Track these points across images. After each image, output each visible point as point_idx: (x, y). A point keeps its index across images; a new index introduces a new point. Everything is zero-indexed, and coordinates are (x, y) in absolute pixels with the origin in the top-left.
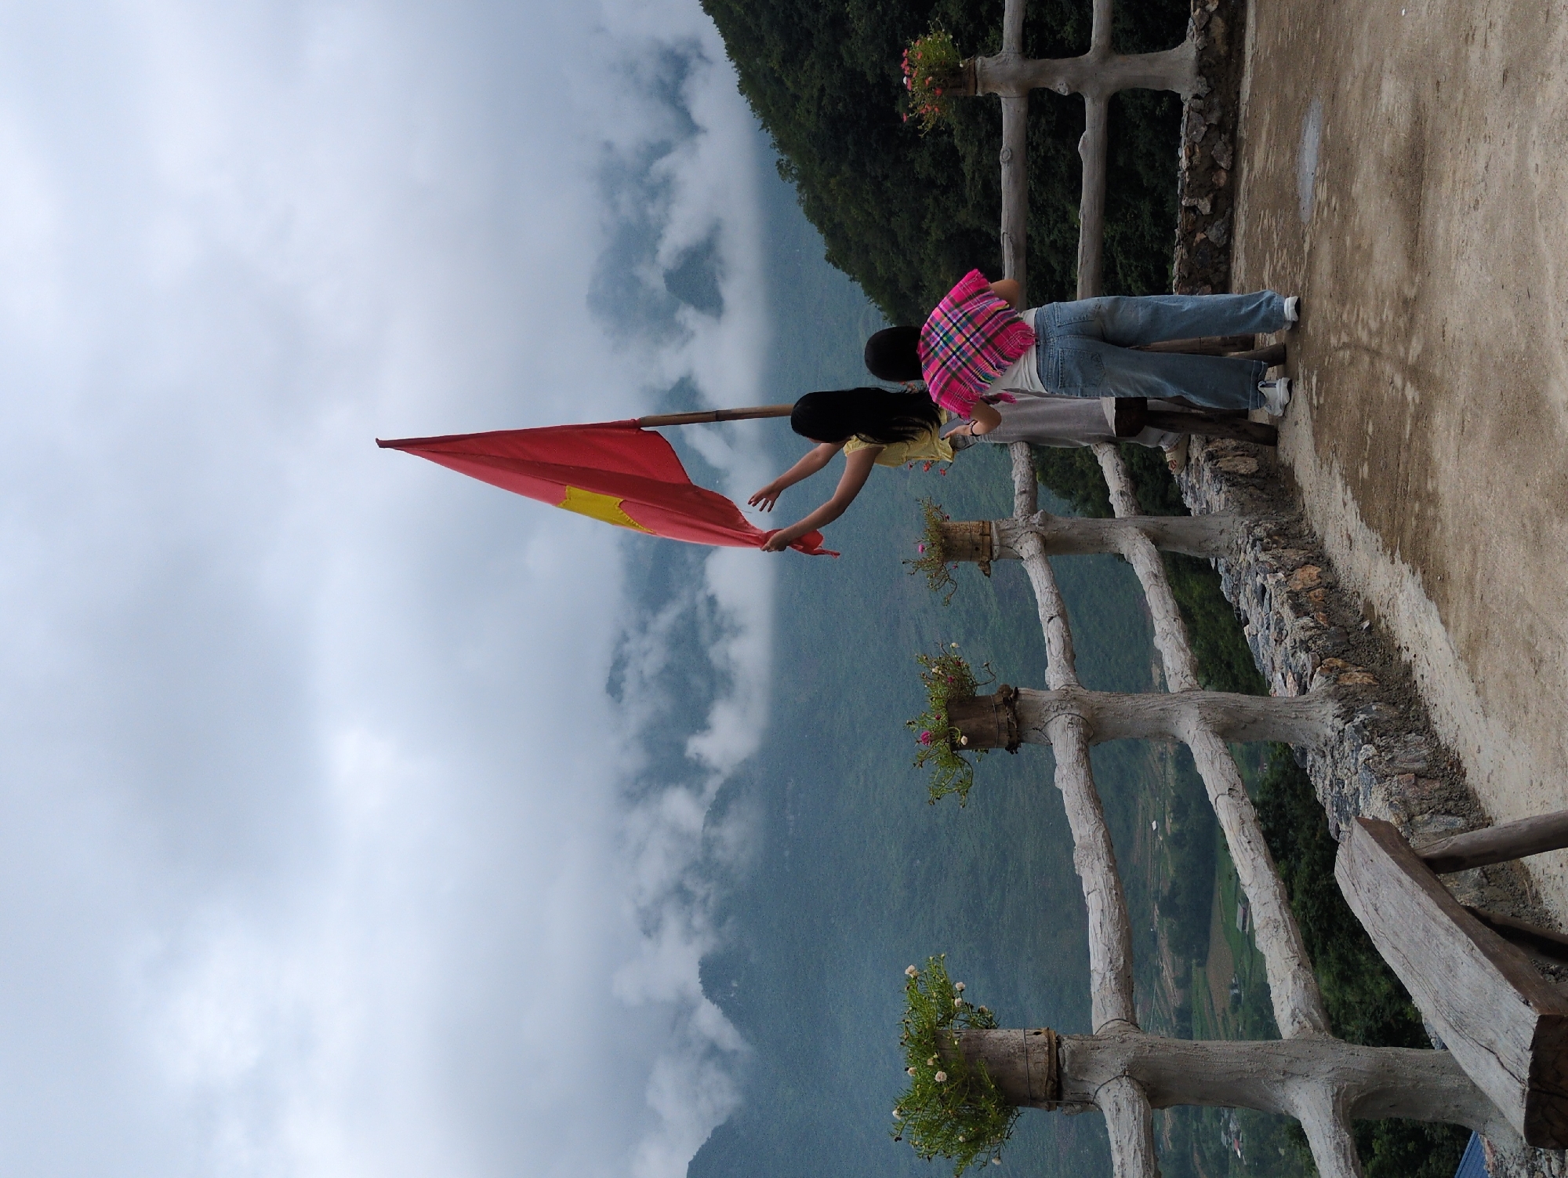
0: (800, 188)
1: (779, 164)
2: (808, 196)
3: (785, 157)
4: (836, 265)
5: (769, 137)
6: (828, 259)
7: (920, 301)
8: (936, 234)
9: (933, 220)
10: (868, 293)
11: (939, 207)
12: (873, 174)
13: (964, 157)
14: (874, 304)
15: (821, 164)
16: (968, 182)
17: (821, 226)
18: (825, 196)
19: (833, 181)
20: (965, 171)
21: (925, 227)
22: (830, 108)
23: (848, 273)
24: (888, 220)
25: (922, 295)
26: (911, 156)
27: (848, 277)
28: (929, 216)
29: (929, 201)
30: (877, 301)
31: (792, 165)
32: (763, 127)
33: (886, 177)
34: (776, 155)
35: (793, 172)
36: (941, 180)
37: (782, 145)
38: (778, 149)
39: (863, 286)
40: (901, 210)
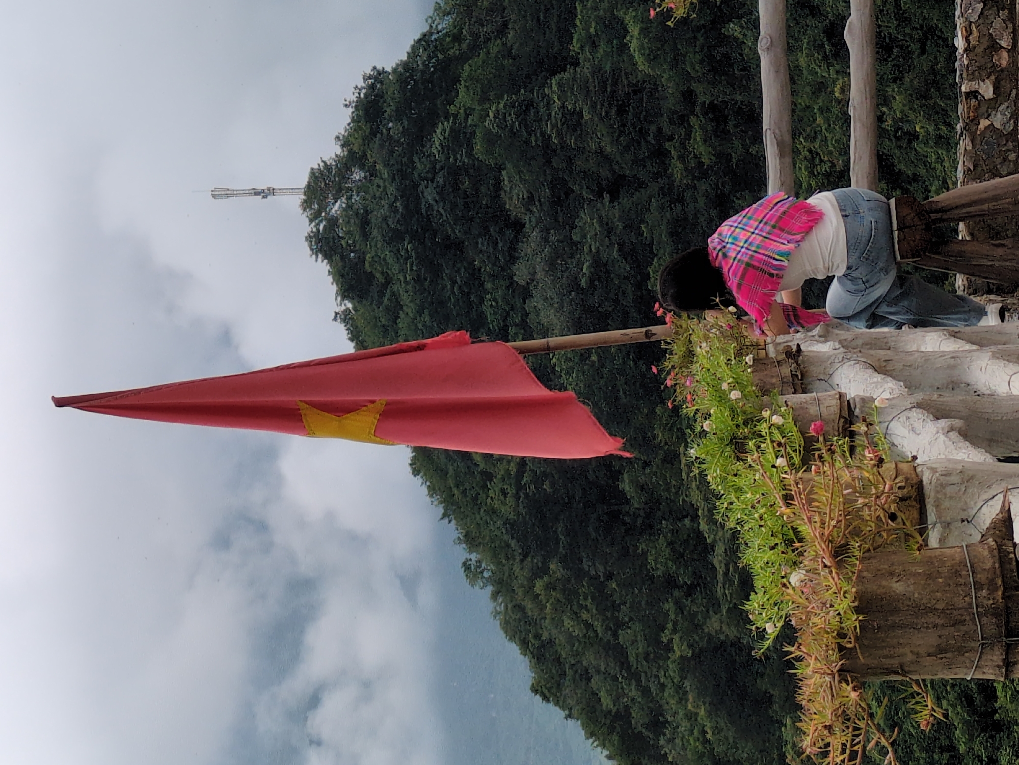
0: (495, 596)
1: (466, 566)
2: (506, 607)
3: (474, 557)
4: (545, 698)
5: (452, 530)
6: (535, 690)
7: (662, 742)
8: (680, 649)
9: (675, 631)
10: (591, 734)
11: (683, 613)
12: (593, 572)
13: (713, 547)
14: (599, 749)
15: (522, 561)
16: (720, 577)
17: (524, 645)
18: (529, 605)
19: (539, 585)
20: (716, 562)
21: (665, 640)
22: (532, 487)
23: (563, 708)
24: (615, 635)
25: (664, 735)
26: (642, 547)
27: (563, 714)
28: (670, 626)
29: (669, 606)
30: (604, 746)
31: (483, 565)
32: (445, 515)
33: (610, 576)
34: (461, 553)
35: (486, 574)
36: (685, 579)
37: (470, 540)
38: (464, 545)
39: (583, 725)
40: (631, 619)
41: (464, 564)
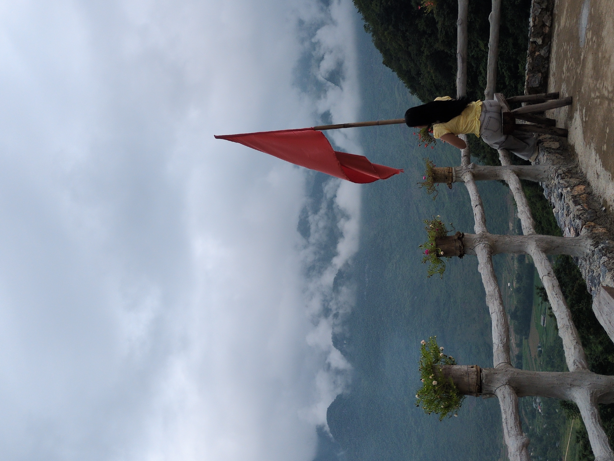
0: (373, 35)
1: (365, 26)
2: (376, 39)
3: (367, 23)
4: (387, 66)
5: (361, 16)
6: (384, 63)
7: (420, 79)
8: (426, 53)
9: (425, 47)
10: (399, 76)
11: (428, 42)
12: (402, 29)
13: (438, 22)
14: (401, 81)
15: (381, 26)
16: (439, 32)
17: (381, 51)
18: (383, 38)
19: (386, 33)
20: (438, 28)
21: (422, 50)
22: (385, 3)
23: (391, 69)
24: (408, 48)
25: (421, 77)
26: (417, 22)
27: (391, 70)
28: (424, 46)
29: (424, 40)
30: (403, 80)
31: (370, 26)
32: (359, 11)
33: (407, 31)
34: (364, 22)
35: (371, 29)
36: (429, 32)
37: (366, 18)
38: (364, 20)
39: (397, 74)
40: (412, 43)
41: (364, 25)
